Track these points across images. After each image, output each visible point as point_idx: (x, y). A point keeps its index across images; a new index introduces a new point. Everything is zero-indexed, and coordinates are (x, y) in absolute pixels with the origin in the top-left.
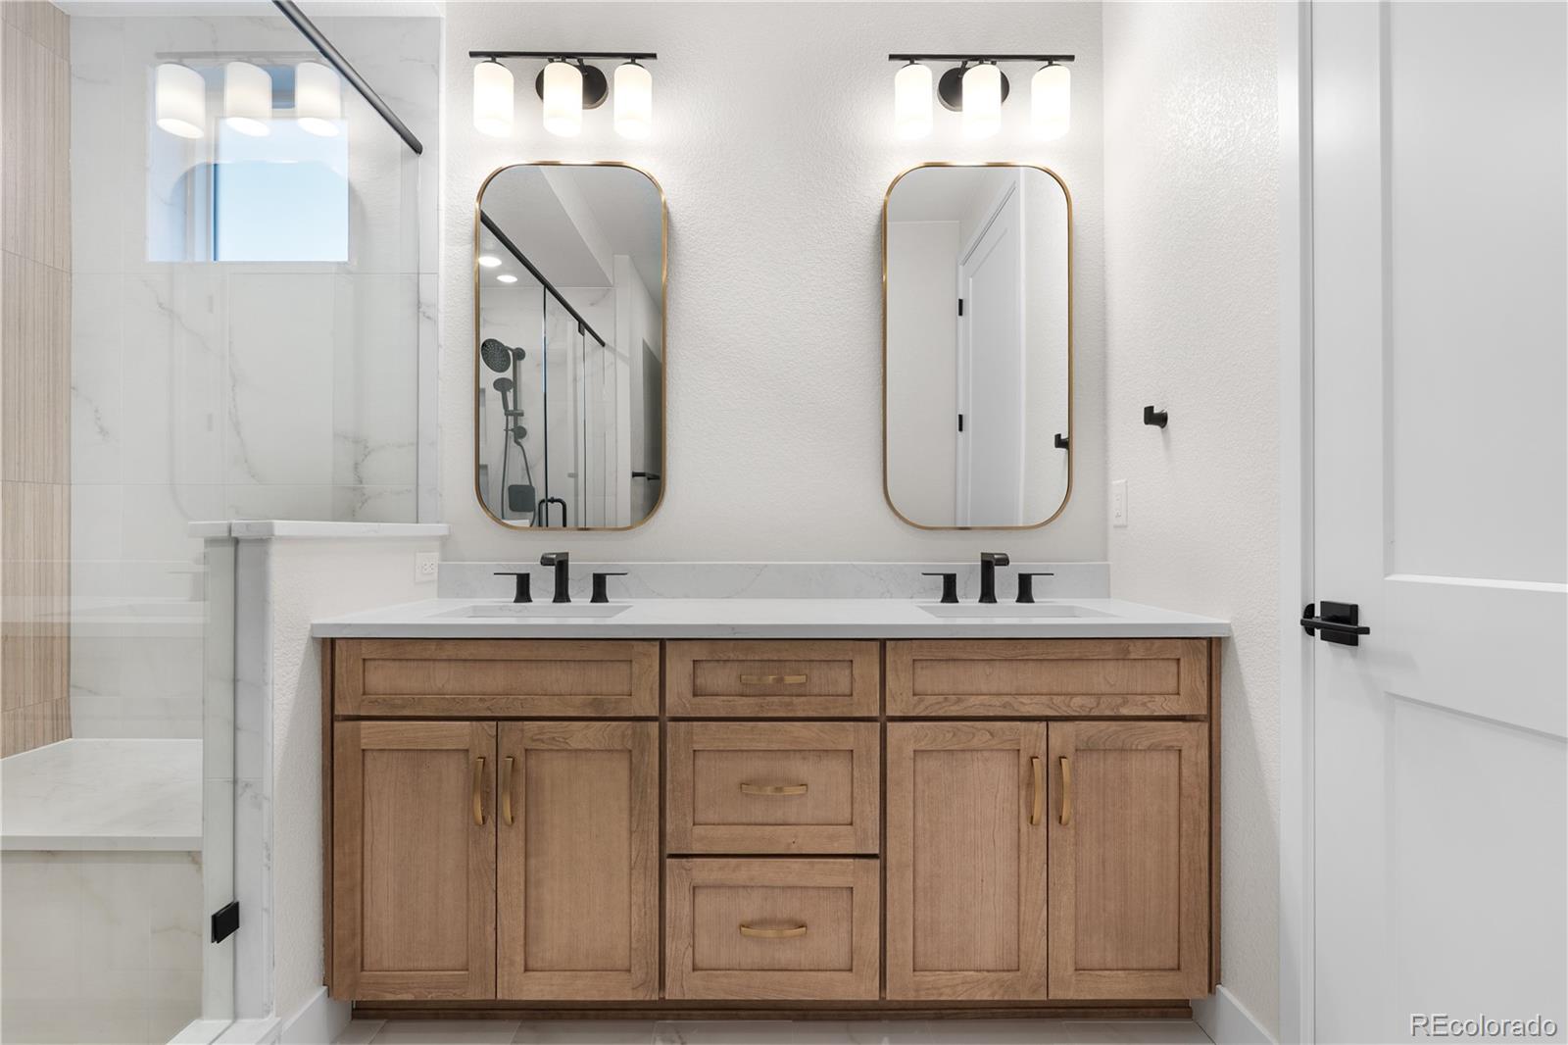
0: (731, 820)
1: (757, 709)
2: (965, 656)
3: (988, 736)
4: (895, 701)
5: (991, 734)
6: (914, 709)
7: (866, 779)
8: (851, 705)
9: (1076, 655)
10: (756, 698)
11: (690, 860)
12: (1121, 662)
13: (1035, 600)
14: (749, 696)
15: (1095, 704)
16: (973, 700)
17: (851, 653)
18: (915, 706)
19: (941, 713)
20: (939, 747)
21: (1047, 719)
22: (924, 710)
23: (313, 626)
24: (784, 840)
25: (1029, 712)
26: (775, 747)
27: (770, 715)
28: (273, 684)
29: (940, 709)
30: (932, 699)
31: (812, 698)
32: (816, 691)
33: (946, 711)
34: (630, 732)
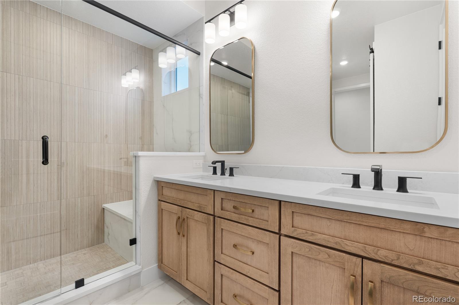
0: (232, 256)
1: (238, 219)
2: (316, 214)
3: (327, 256)
4: (284, 227)
5: (329, 256)
6: (292, 233)
7: (273, 257)
8: (268, 225)
9: (383, 226)
10: (238, 215)
11: (220, 265)
12: (418, 237)
13: (408, 191)
14: (237, 214)
15: (396, 258)
16: (320, 236)
17: (268, 204)
18: (293, 232)
19: (304, 238)
20: (303, 254)
21: (363, 258)
22: (297, 235)
23: (154, 177)
24: (246, 270)
25: (350, 250)
26: (243, 234)
27: (242, 222)
28: (141, 190)
29: (304, 236)
30: (300, 231)
31: (255, 219)
32: (256, 216)
33: (306, 238)
34: (206, 218)
